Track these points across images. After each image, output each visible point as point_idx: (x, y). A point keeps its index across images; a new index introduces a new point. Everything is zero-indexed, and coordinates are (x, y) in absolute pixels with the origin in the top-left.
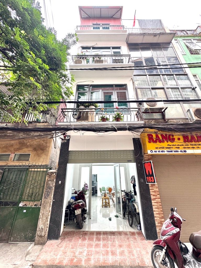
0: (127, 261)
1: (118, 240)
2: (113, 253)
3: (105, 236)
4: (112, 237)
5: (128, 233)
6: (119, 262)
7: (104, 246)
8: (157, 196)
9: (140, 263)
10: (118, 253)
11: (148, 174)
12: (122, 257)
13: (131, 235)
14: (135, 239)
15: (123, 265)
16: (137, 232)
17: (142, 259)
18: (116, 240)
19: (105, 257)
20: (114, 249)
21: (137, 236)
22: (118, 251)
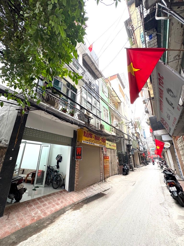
0: (67, 204)
1: (55, 198)
2: (58, 204)
3: (46, 198)
4: (51, 197)
5: (59, 192)
6: (63, 206)
7: (49, 203)
8: (78, 167)
9: (73, 202)
10: (60, 203)
11: (78, 154)
12: (64, 204)
13: (60, 193)
14: (64, 194)
15: (66, 206)
16: (63, 190)
17: (72, 200)
18: (54, 198)
19: (54, 207)
20: (56, 202)
21: (64, 192)
22: (59, 202)
